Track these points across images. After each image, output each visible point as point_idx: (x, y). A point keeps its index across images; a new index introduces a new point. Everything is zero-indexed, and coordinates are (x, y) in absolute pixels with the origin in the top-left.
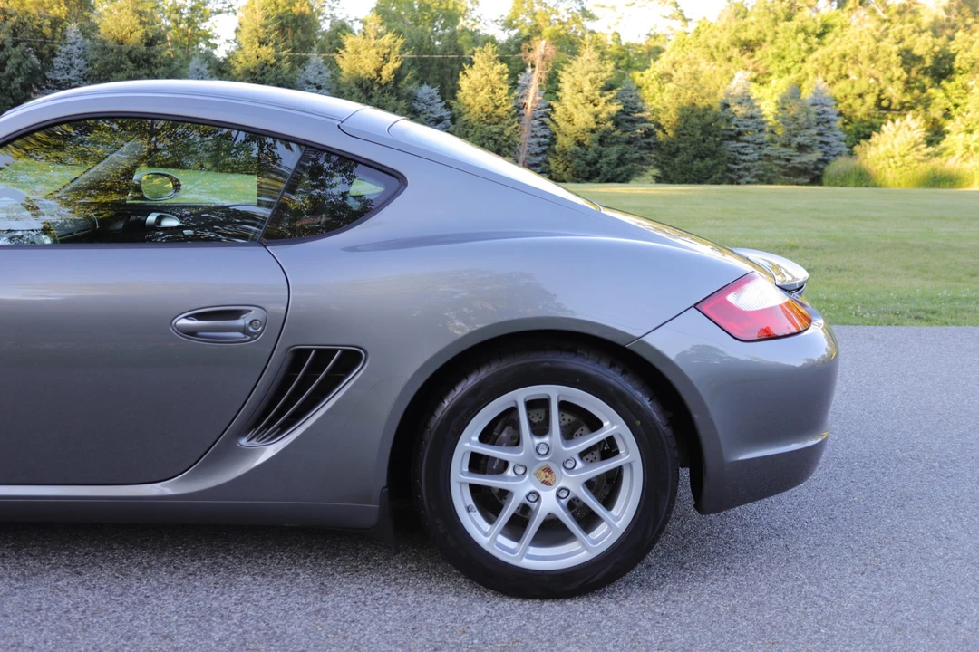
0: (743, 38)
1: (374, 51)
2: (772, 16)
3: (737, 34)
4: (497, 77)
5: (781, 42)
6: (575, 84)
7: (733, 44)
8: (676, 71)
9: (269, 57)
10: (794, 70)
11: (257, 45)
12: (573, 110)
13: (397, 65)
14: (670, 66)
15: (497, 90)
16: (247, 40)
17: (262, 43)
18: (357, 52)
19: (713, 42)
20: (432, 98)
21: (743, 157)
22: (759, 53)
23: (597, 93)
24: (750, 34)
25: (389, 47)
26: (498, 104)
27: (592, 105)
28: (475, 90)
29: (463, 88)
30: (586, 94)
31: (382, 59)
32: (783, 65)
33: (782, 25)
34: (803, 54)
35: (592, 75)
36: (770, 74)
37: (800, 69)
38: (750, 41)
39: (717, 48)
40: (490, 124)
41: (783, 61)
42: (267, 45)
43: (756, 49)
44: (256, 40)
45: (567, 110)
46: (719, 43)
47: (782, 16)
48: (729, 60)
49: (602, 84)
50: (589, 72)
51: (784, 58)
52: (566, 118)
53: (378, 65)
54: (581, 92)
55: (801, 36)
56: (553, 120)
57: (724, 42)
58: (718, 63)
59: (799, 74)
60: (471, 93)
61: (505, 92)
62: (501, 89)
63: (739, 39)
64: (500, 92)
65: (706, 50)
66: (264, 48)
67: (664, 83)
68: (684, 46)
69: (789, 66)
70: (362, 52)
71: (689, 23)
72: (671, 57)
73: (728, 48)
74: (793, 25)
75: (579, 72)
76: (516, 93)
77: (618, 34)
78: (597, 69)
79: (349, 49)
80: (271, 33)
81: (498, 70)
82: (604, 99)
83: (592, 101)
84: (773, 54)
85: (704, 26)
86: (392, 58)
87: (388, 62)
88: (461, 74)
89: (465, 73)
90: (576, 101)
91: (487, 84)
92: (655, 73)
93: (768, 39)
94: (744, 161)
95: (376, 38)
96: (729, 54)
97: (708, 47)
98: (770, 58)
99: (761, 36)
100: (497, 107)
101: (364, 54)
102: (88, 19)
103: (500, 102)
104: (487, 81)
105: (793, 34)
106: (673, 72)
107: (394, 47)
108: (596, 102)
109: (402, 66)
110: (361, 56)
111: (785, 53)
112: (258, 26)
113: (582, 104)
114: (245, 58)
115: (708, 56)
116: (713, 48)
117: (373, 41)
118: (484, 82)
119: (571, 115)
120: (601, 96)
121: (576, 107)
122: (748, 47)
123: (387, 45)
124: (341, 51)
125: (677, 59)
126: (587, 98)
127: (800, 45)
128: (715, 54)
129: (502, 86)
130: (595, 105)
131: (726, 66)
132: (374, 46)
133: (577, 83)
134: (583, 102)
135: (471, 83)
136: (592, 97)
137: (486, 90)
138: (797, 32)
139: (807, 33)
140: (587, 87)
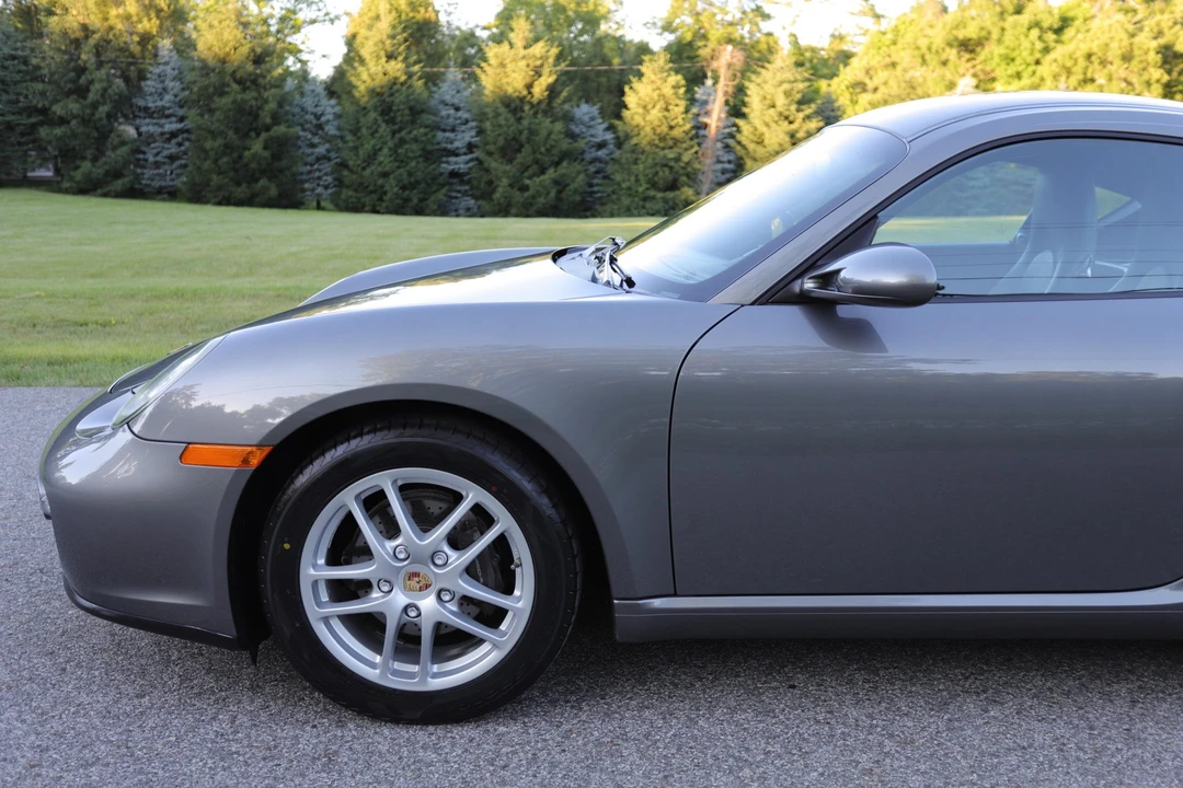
0: (961, 37)
1: (524, 63)
2: (998, 9)
3: (954, 32)
4: (672, 91)
5: (1009, 38)
6: (765, 98)
7: (950, 45)
8: (871, 78)
9: (398, 74)
10: (1025, 75)
11: (384, 59)
12: (764, 129)
13: (551, 80)
14: (863, 71)
15: (671, 107)
16: (372, 53)
17: (390, 57)
18: (502, 65)
19: (923, 43)
20: (592, 119)
21: (972, 183)
22: (983, 54)
23: (794, 107)
24: (971, 32)
25: (541, 58)
26: (673, 123)
27: (786, 123)
28: (645, 107)
29: (630, 105)
30: (779, 109)
31: (532, 73)
32: (1012, 69)
33: (1011, 19)
34: (1038, 55)
35: (786, 86)
36: (993, 80)
37: (1034, 73)
38: (970, 40)
39: (929, 49)
40: (663, 149)
41: (1012, 65)
42: (396, 59)
43: (978, 49)
44: (382, 53)
45: (756, 129)
46: (931, 43)
47: (1011, 8)
48: (944, 63)
49: (799, 96)
50: (782, 83)
51: (1013, 60)
52: (755, 139)
53: (528, 80)
54: (774, 106)
55: (1035, 33)
56: (739, 143)
57: (938, 42)
58: (931, 68)
59: (1033, 79)
60: (641, 111)
61: (682, 109)
62: (677, 105)
63: (956, 39)
64: (676, 109)
65: (916, 52)
66: (393, 63)
67: (856, 94)
68: (880, 48)
69: (1020, 69)
70: (509, 65)
71: (882, 20)
72: (864, 63)
73: (943, 49)
74: (1025, 19)
75: (771, 82)
76: (695, 110)
77: (794, 36)
78: (792, 79)
79: (493, 61)
80: (400, 45)
81: (674, 83)
82: (801, 115)
83: (786, 118)
84: (1001, 55)
85: (904, 23)
86: (546, 71)
87: (540, 76)
88: (627, 89)
89: (631, 88)
90: (767, 119)
91: (659, 100)
92: (846, 83)
93: (995, 36)
94: (973, 187)
95: (525, 48)
96: (944, 57)
97: (918, 48)
98: (996, 59)
99: (984, 33)
100: (671, 128)
101: (510, 67)
102: (182, 33)
103: (675, 121)
104: (659, 95)
105: (1025, 30)
106: (867, 81)
107: (547, 58)
108: (791, 118)
109: (557, 80)
110: (507, 70)
111: (1014, 54)
112: (385, 37)
113: (776, 122)
114: (370, 75)
115: (920, 60)
116: (924, 50)
117: (522, 52)
118: (656, 98)
119: (762, 134)
120: (798, 110)
121: (767, 125)
122: (968, 47)
123: (538, 55)
124: (483, 64)
125: (872, 64)
126: (781, 114)
127: (1033, 44)
128: (928, 57)
129: (678, 102)
130: (791, 123)
131: (940, 70)
132: (524, 57)
133: (769, 97)
134: (776, 118)
135: (640, 99)
136: (787, 113)
137: (658, 107)
138: (1029, 29)
139: (1041, 29)
140: (781, 101)
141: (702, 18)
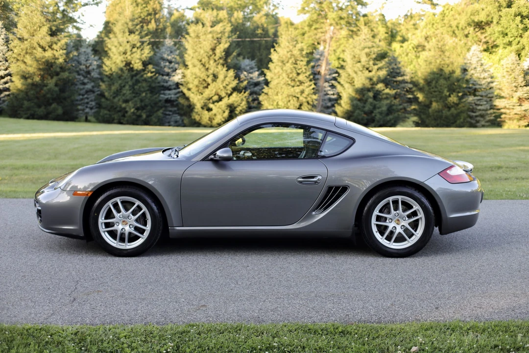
0: (476, 20)
1: (210, 36)
2: (497, 4)
3: (472, 17)
4: (298, 53)
5: (504, 21)
6: (355, 57)
7: (469, 25)
8: (428, 42)
9: (135, 42)
10: (514, 43)
11: (128, 33)
12: (354, 75)
13: (227, 46)
14: (424, 39)
15: (298, 62)
16: (120, 30)
17: (131, 32)
18: (198, 37)
19: (454, 24)
20: (252, 68)
21: (479, 107)
22: (489, 30)
23: (371, 63)
24: (482, 17)
25: (221, 32)
26: (299, 72)
27: (367, 72)
28: (283, 62)
29: (274, 61)
30: (363, 63)
31: (215, 42)
32: (506, 40)
33: (505, 10)
34: (521, 32)
35: (367, 50)
36: (497, 46)
37: (519, 42)
38: (482, 22)
39: (457, 27)
40: (293, 87)
41: (506, 37)
42: (134, 33)
43: (487, 28)
44: (127, 30)
45: (349, 75)
46: (459, 24)
47: (505, 4)
48: (467, 36)
49: (374, 56)
50: (364, 48)
51: (507, 34)
52: (349, 81)
53: (213, 45)
54: (360, 62)
55: (519, 18)
56: (339, 83)
57: (463, 23)
58: (459, 38)
59: (519, 46)
60: (280, 64)
61: (305, 63)
62: (302, 61)
63: (473, 21)
64: (301, 63)
65: (450, 29)
66: (132, 35)
67: (419, 52)
68: (433, 24)
69: (511, 40)
70: (202, 37)
71: (437, 7)
72: (424, 33)
73: (466, 27)
74: (513, 10)
75: (358, 47)
76: (312, 64)
77: (383, 15)
78: (370, 46)
79: (192, 34)
80: (137, 25)
81: (300, 48)
82: (376, 67)
83: (367, 69)
84: (499, 32)
85: (448, 9)
86: (223, 40)
87: (220, 43)
88: (272, 50)
89: (275, 50)
90: (356, 69)
91: (291, 58)
92: (412, 45)
93: (495, 21)
94: (480, 110)
95: (212, 27)
96: (466, 32)
97: (451, 27)
98: (497, 34)
99: (489, 19)
100: (298, 74)
101: (202, 38)
102: (8, 18)
103: (301, 70)
104: (292, 55)
105: (512, 17)
106: (426, 44)
107: (224, 33)
108: (370, 69)
109: (230, 46)
110: (200, 40)
111: (507, 31)
112: (128, 20)
113: (361, 71)
114: (119, 43)
115: (451, 33)
116: (454, 28)
117: (210, 29)
118: (289, 56)
119: (353, 78)
120: (374, 64)
121: (356, 73)
122: (480, 26)
123: (219, 31)
124: (187, 36)
125: (428, 34)
126: (364, 66)
127: (518, 26)
128: (456, 32)
129: (302, 59)
130: (370, 71)
131: (464, 40)
132: (210, 32)
133: (357, 56)
134: (361, 69)
135: (279, 57)
136: (368, 66)
137: (290, 61)
138: (516, 16)
139: (522, 16)
140: (364, 59)
141: (323, 5)
